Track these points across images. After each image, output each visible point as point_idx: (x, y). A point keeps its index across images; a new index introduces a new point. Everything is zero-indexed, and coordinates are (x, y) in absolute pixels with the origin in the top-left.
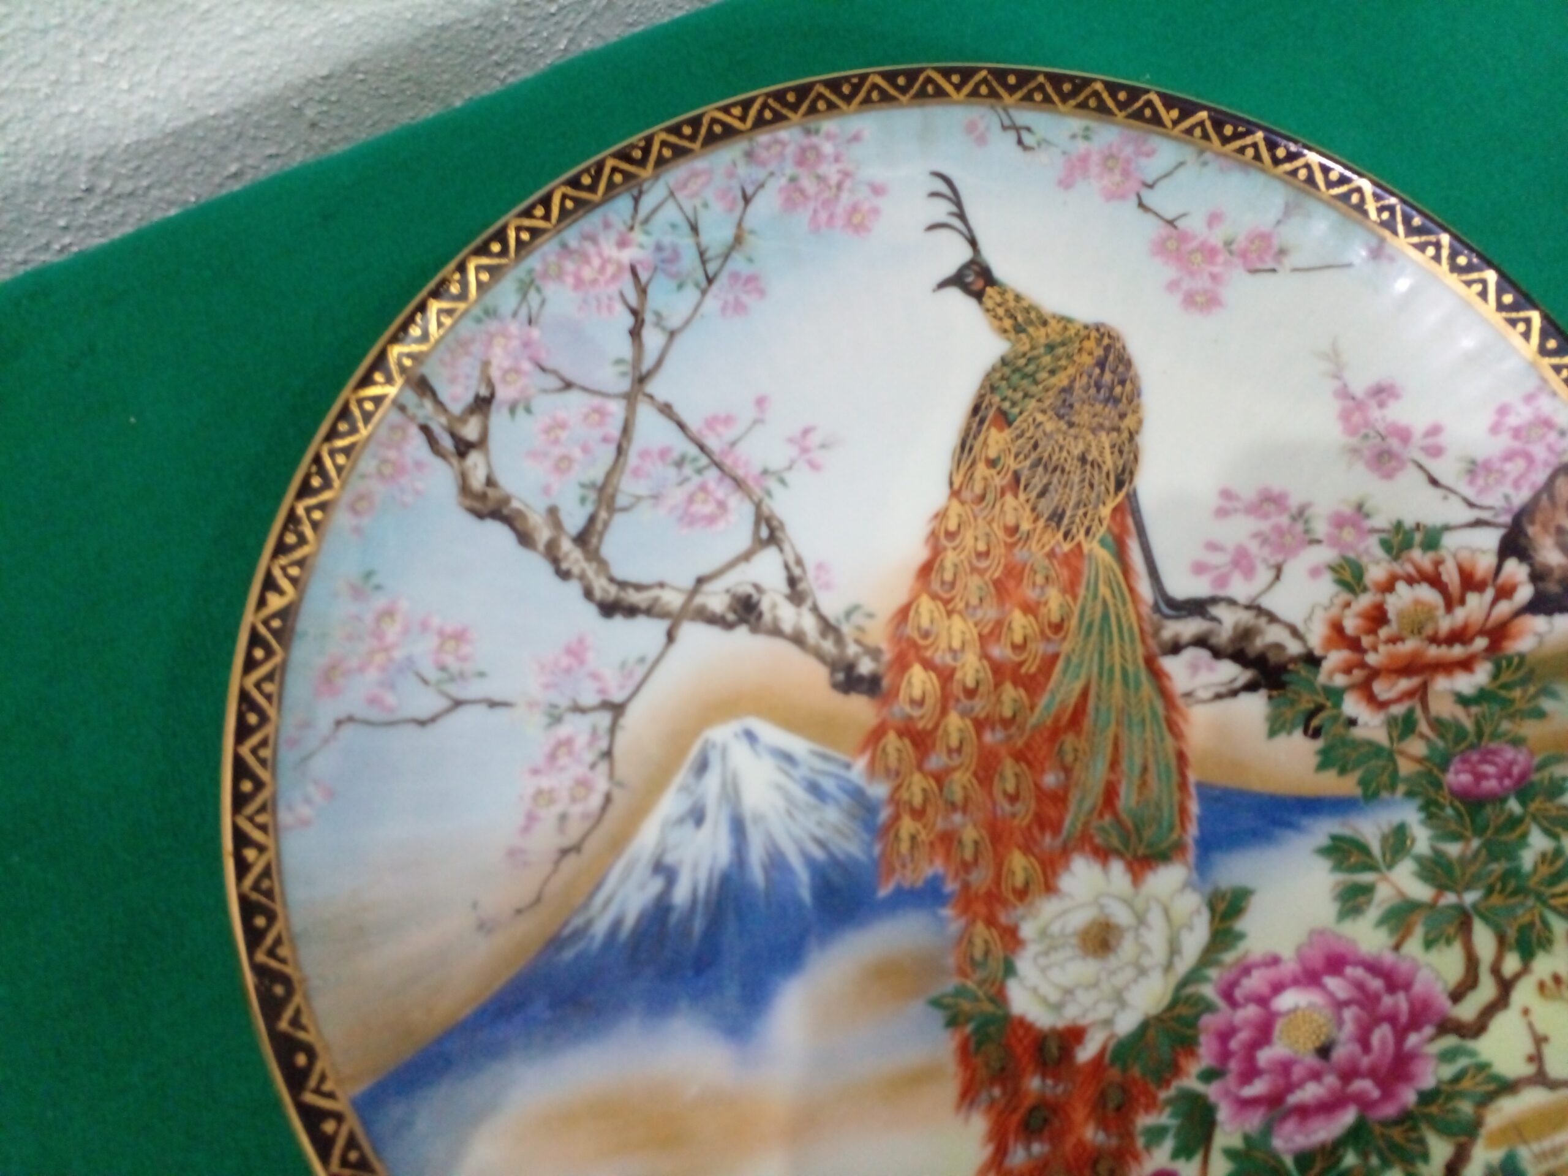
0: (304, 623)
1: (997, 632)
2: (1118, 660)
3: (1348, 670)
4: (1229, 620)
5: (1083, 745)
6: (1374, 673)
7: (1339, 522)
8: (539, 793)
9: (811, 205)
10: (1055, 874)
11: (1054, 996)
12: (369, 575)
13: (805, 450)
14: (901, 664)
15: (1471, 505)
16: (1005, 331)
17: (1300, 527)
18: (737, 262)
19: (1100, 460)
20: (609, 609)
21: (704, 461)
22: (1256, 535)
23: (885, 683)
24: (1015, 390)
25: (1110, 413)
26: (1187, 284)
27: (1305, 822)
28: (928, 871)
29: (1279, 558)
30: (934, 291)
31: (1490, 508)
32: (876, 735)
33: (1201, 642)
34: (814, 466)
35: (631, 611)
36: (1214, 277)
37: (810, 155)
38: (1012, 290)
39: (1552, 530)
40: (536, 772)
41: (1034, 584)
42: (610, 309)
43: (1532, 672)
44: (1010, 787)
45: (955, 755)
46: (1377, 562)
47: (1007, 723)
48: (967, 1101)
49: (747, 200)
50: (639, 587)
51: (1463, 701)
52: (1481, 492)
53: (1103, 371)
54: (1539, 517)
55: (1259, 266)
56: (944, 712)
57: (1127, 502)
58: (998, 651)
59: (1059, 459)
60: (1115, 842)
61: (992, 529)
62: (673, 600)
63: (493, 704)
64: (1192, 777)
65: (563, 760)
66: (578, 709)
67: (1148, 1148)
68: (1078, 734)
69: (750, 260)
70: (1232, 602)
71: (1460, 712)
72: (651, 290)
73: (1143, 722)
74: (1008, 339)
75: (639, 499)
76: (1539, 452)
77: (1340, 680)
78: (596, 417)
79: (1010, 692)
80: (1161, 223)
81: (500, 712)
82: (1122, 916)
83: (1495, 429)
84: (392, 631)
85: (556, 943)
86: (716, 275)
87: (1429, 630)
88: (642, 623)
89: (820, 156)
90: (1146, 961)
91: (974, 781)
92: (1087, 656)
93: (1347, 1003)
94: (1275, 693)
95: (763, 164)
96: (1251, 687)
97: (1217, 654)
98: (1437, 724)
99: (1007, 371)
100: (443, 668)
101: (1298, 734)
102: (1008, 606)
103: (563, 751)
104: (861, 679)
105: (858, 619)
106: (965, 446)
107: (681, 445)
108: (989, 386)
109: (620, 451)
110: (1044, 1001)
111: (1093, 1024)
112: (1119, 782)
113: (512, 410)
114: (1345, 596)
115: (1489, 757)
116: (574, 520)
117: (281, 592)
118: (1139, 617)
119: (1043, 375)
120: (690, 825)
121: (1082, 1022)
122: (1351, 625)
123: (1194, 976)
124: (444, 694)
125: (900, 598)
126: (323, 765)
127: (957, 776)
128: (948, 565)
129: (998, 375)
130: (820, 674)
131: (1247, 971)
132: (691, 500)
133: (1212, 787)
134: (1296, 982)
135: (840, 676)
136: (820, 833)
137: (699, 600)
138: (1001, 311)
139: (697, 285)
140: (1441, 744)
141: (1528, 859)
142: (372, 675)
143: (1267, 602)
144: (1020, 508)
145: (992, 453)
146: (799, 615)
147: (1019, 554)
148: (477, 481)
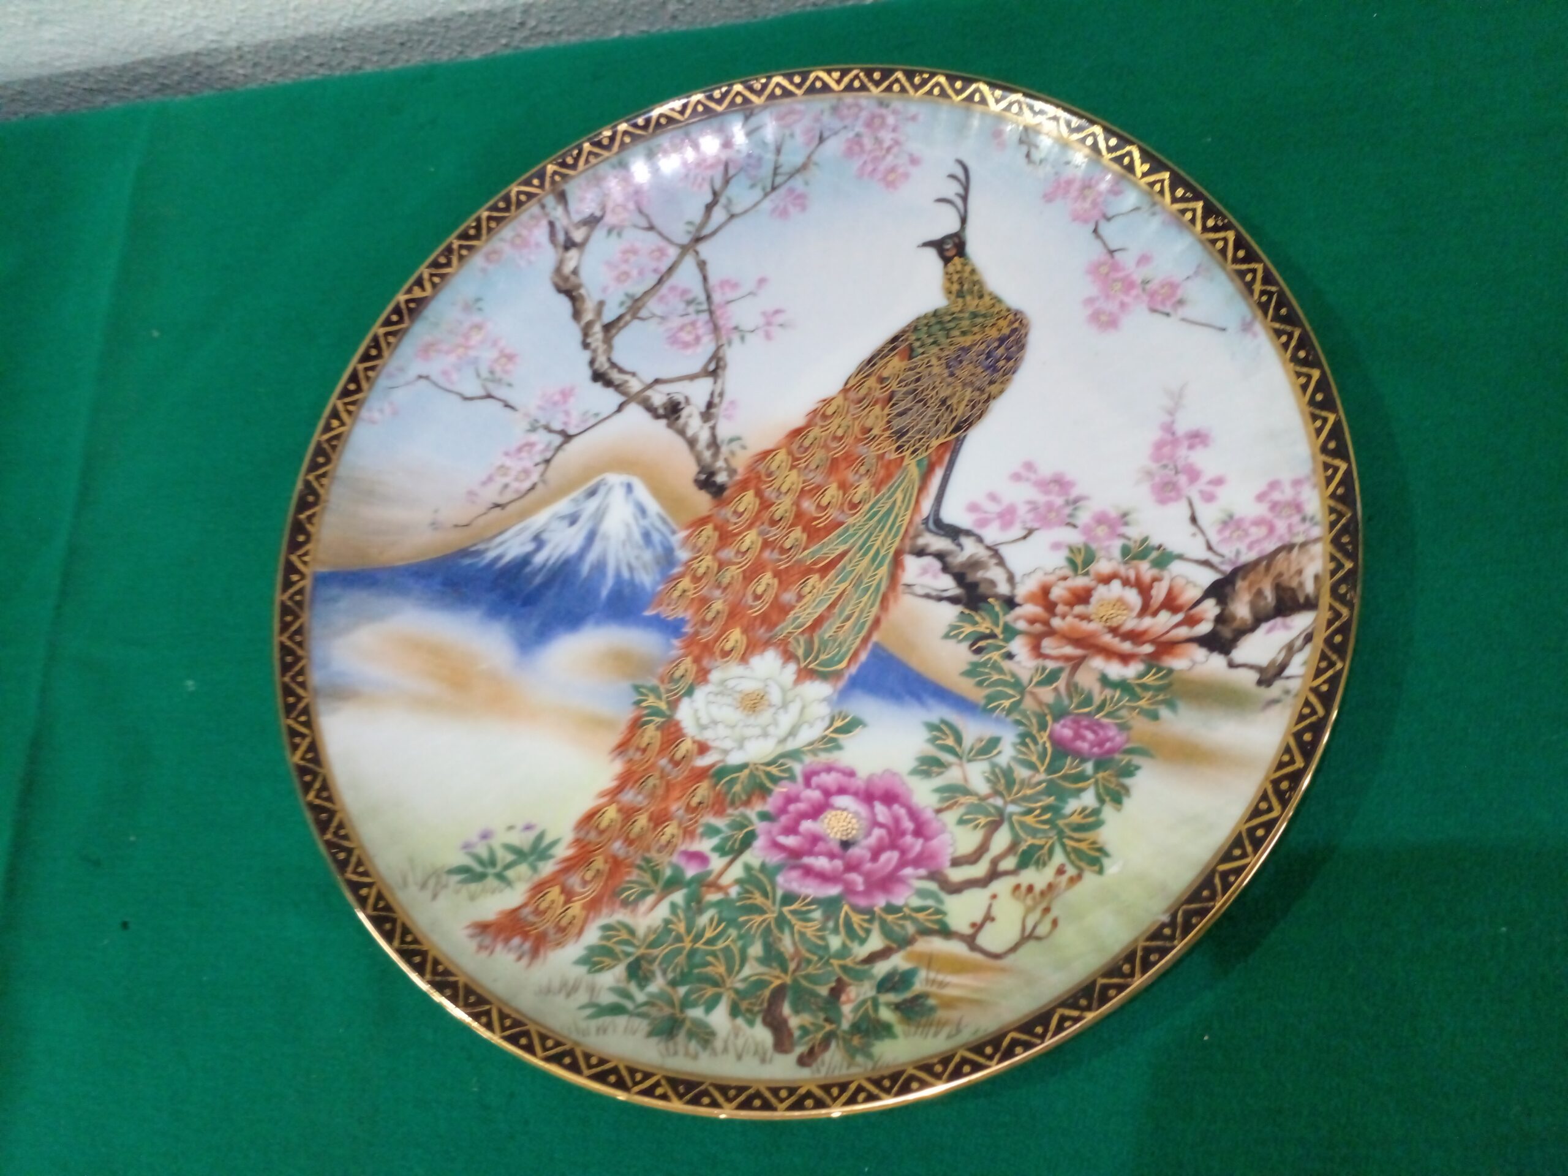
0: (431, 312)
1: (815, 491)
2: (878, 543)
3: (1032, 621)
4: (970, 549)
5: (820, 585)
6: (1051, 632)
7: (1101, 519)
8: (502, 467)
9: (865, 157)
10: (752, 653)
11: (705, 720)
12: (478, 300)
13: (769, 324)
14: (744, 486)
15: (1210, 548)
16: (950, 292)
17: (1068, 510)
18: (798, 183)
19: (955, 407)
20: (599, 377)
21: (705, 307)
22: (1029, 502)
23: (727, 493)
24: (930, 336)
25: (983, 377)
26: (1101, 304)
27: (931, 702)
28: (681, 615)
29: (1036, 525)
30: (919, 246)
31: (1222, 556)
32: (703, 521)
33: (940, 556)
34: (768, 336)
35: (608, 383)
36: (1123, 305)
37: (877, 121)
38: (973, 265)
39: (1254, 590)
40: (507, 454)
41: (857, 472)
42: (700, 186)
43: (1170, 685)
44: (760, 590)
45: (740, 556)
46: (1110, 559)
47: (783, 551)
48: (620, 750)
49: (821, 140)
50: (621, 371)
51: (1105, 681)
52: (1224, 541)
53: (999, 347)
54: (1252, 576)
55: (1160, 307)
56: (750, 527)
57: (954, 442)
58: (808, 505)
59: (928, 395)
60: (800, 652)
61: (853, 425)
62: (635, 386)
63: (507, 405)
64: (875, 638)
65: (524, 454)
66: (548, 429)
67: (702, 835)
68: (822, 578)
69: (807, 183)
70: (980, 540)
71: (1096, 688)
72: (733, 182)
73: (867, 589)
74: (949, 299)
75: (653, 315)
76: (1281, 526)
77: (1021, 625)
78: (657, 254)
79: (798, 533)
80: (1105, 251)
81: (508, 410)
82: (775, 696)
83: (1261, 497)
84: (476, 338)
85: (464, 553)
86: (779, 186)
87: (1114, 623)
88: (610, 391)
89: (883, 124)
90: (771, 730)
91: (741, 577)
92: (861, 532)
93: (881, 825)
94: (967, 611)
95: (842, 118)
96: (954, 600)
97: (946, 569)
98: (1073, 688)
99: (933, 321)
100: (492, 372)
101: (965, 645)
102: (832, 479)
103: (527, 448)
104: (714, 484)
105: (735, 446)
106: (871, 361)
107: (699, 293)
108: (914, 327)
109: (660, 281)
110: (698, 719)
111: (716, 748)
112: (828, 618)
113: (610, 231)
114: (1067, 572)
115: (1096, 728)
116: (609, 316)
117: (423, 288)
118: (911, 522)
119: (956, 333)
120: (566, 523)
121: (710, 743)
122: (1057, 593)
123: (795, 755)
124: (485, 387)
125: (768, 445)
126: (400, 396)
127: (733, 568)
128: (812, 435)
129: (925, 321)
130: (691, 469)
131: (829, 769)
132: (682, 328)
133: (884, 650)
134: (856, 794)
135: (703, 477)
136: (634, 563)
137: (649, 393)
138: (955, 277)
139: (764, 189)
140: (1066, 702)
141: (1072, 805)
142: (452, 359)
143: (1004, 551)
144: (880, 418)
145: (885, 374)
146: (701, 428)
147: (861, 449)
148: (568, 268)
